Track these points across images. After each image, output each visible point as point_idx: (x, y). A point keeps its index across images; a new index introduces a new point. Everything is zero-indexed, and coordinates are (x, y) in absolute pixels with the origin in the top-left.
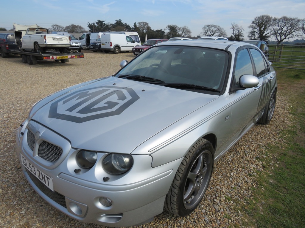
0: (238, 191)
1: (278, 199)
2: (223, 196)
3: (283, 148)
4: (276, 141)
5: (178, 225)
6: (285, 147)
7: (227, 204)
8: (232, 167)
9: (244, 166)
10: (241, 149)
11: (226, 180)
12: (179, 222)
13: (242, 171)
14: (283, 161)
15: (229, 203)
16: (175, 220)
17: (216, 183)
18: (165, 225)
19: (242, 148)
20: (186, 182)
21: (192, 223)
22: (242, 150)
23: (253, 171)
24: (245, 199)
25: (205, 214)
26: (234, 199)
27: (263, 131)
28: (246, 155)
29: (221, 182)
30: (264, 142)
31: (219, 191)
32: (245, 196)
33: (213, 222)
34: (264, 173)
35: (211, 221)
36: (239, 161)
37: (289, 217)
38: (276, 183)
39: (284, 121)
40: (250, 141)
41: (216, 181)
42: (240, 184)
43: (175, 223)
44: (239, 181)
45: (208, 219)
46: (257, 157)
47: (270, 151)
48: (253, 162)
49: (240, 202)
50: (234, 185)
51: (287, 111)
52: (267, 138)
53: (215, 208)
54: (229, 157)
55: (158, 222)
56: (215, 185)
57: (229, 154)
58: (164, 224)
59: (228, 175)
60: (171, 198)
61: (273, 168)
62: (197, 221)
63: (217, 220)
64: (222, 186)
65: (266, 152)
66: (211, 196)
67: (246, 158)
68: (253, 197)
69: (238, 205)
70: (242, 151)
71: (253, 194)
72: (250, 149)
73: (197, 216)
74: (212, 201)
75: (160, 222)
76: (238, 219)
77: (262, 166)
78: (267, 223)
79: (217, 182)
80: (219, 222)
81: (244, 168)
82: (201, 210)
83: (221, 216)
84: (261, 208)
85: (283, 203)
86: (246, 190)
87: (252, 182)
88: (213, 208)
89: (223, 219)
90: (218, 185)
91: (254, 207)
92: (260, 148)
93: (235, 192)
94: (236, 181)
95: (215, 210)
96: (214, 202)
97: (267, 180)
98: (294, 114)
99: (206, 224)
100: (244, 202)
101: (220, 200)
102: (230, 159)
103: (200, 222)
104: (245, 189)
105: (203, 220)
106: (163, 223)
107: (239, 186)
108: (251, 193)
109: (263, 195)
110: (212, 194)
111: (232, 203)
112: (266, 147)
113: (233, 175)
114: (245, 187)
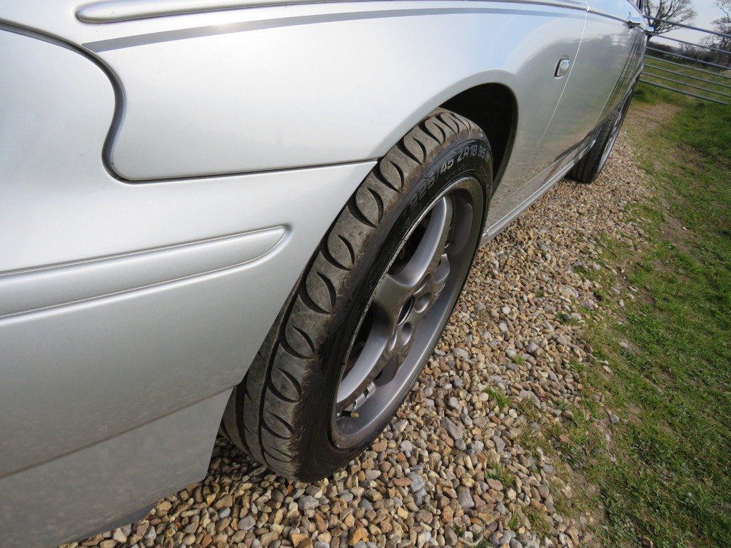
0: (531, 371)
1: (654, 408)
2: (481, 387)
3: (640, 251)
4: (620, 228)
5: (289, 514)
6: (643, 248)
7: (495, 419)
8: (503, 288)
9: (541, 288)
10: (527, 237)
11: (488, 328)
12: (296, 501)
13: (536, 303)
14: (645, 288)
15: (502, 416)
16: (280, 489)
17: (453, 335)
18: (226, 513)
19: (531, 234)
20: (362, 319)
21: (356, 503)
22: (530, 239)
23: (570, 307)
24: (557, 404)
25: (414, 461)
26: (521, 400)
27: (581, 197)
28: (543, 255)
29: (470, 333)
30: (590, 226)
31: (467, 367)
32: (556, 392)
33: (445, 501)
34: (602, 318)
35: (436, 498)
36: (525, 272)
37: (697, 474)
38: (639, 351)
39: (628, 183)
40: (551, 217)
41: (453, 328)
42: (534, 347)
43: (278, 505)
44: (530, 336)
45: (427, 485)
46: (576, 264)
47: (608, 253)
48: (568, 280)
49: (540, 415)
50: (516, 347)
51: (632, 161)
52: (594, 217)
53: (450, 436)
54: (492, 254)
55: (192, 501)
56: (450, 345)
57: (494, 248)
58: (224, 508)
59: (495, 312)
60: (267, 404)
61: (622, 303)
62: (377, 496)
63: (461, 489)
64: (474, 350)
65: (599, 254)
66: (438, 386)
67: (545, 264)
68: (580, 396)
69: (535, 424)
70: (530, 242)
71: (580, 386)
72: (552, 238)
73: (378, 473)
74: (442, 404)
75: (204, 500)
76: (538, 485)
77: (592, 293)
78: (635, 500)
79: (457, 334)
80: (468, 502)
81: (542, 295)
82: (397, 440)
83: (474, 472)
84: (608, 438)
85: (670, 421)
86: (556, 371)
87: (572, 342)
88: (445, 436)
89: (486, 487)
90: (462, 345)
91: (587, 433)
92: (581, 241)
93: (522, 376)
94: (521, 333)
95: (451, 442)
96: (449, 412)
97: (614, 339)
98: (648, 172)
99: (416, 508)
100: (555, 416)
101: (471, 403)
102: (496, 263)
103: (391, 502)
104: (552, 366)
105: (406, 491)
106: (219, 504)
107: (533, 354)
108: (572, 380)
109: (610, 391)
110: (439, 378)
111: (515, 415)
112: (596, 239)
113: (511, 313)
114: (551, 360)
